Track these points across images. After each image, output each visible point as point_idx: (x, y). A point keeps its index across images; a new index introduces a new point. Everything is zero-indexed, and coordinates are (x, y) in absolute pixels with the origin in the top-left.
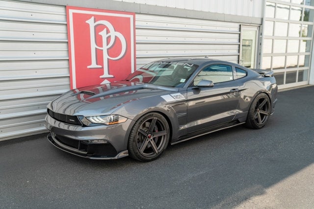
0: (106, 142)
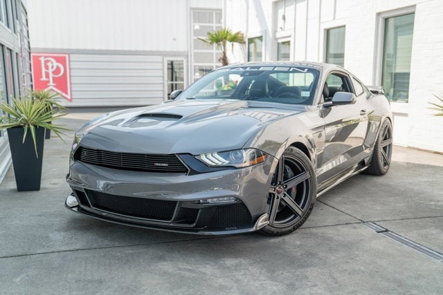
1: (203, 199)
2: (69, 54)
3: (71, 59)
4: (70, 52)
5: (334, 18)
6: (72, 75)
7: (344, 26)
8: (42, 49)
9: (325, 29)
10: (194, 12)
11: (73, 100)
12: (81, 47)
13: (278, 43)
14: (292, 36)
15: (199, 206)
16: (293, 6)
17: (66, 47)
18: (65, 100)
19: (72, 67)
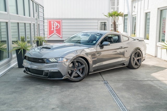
0: (58, 71)
1: (50, 70)
2: (62, 20)
3: (62, 22)
4: (62, 19)
5: (148, 9)
6: (62, 28)
7: (150, 12)
8: (52, 18)
9: (145, 13)
10: (112, 2)
11: (63, 38)
12: (66, 17)
13: (133, 17)
14: (137, 15)
15: (48, 72)
16: (137, 3)
17: (61, 17)
18: (60, 38)
19: (63, 25)
